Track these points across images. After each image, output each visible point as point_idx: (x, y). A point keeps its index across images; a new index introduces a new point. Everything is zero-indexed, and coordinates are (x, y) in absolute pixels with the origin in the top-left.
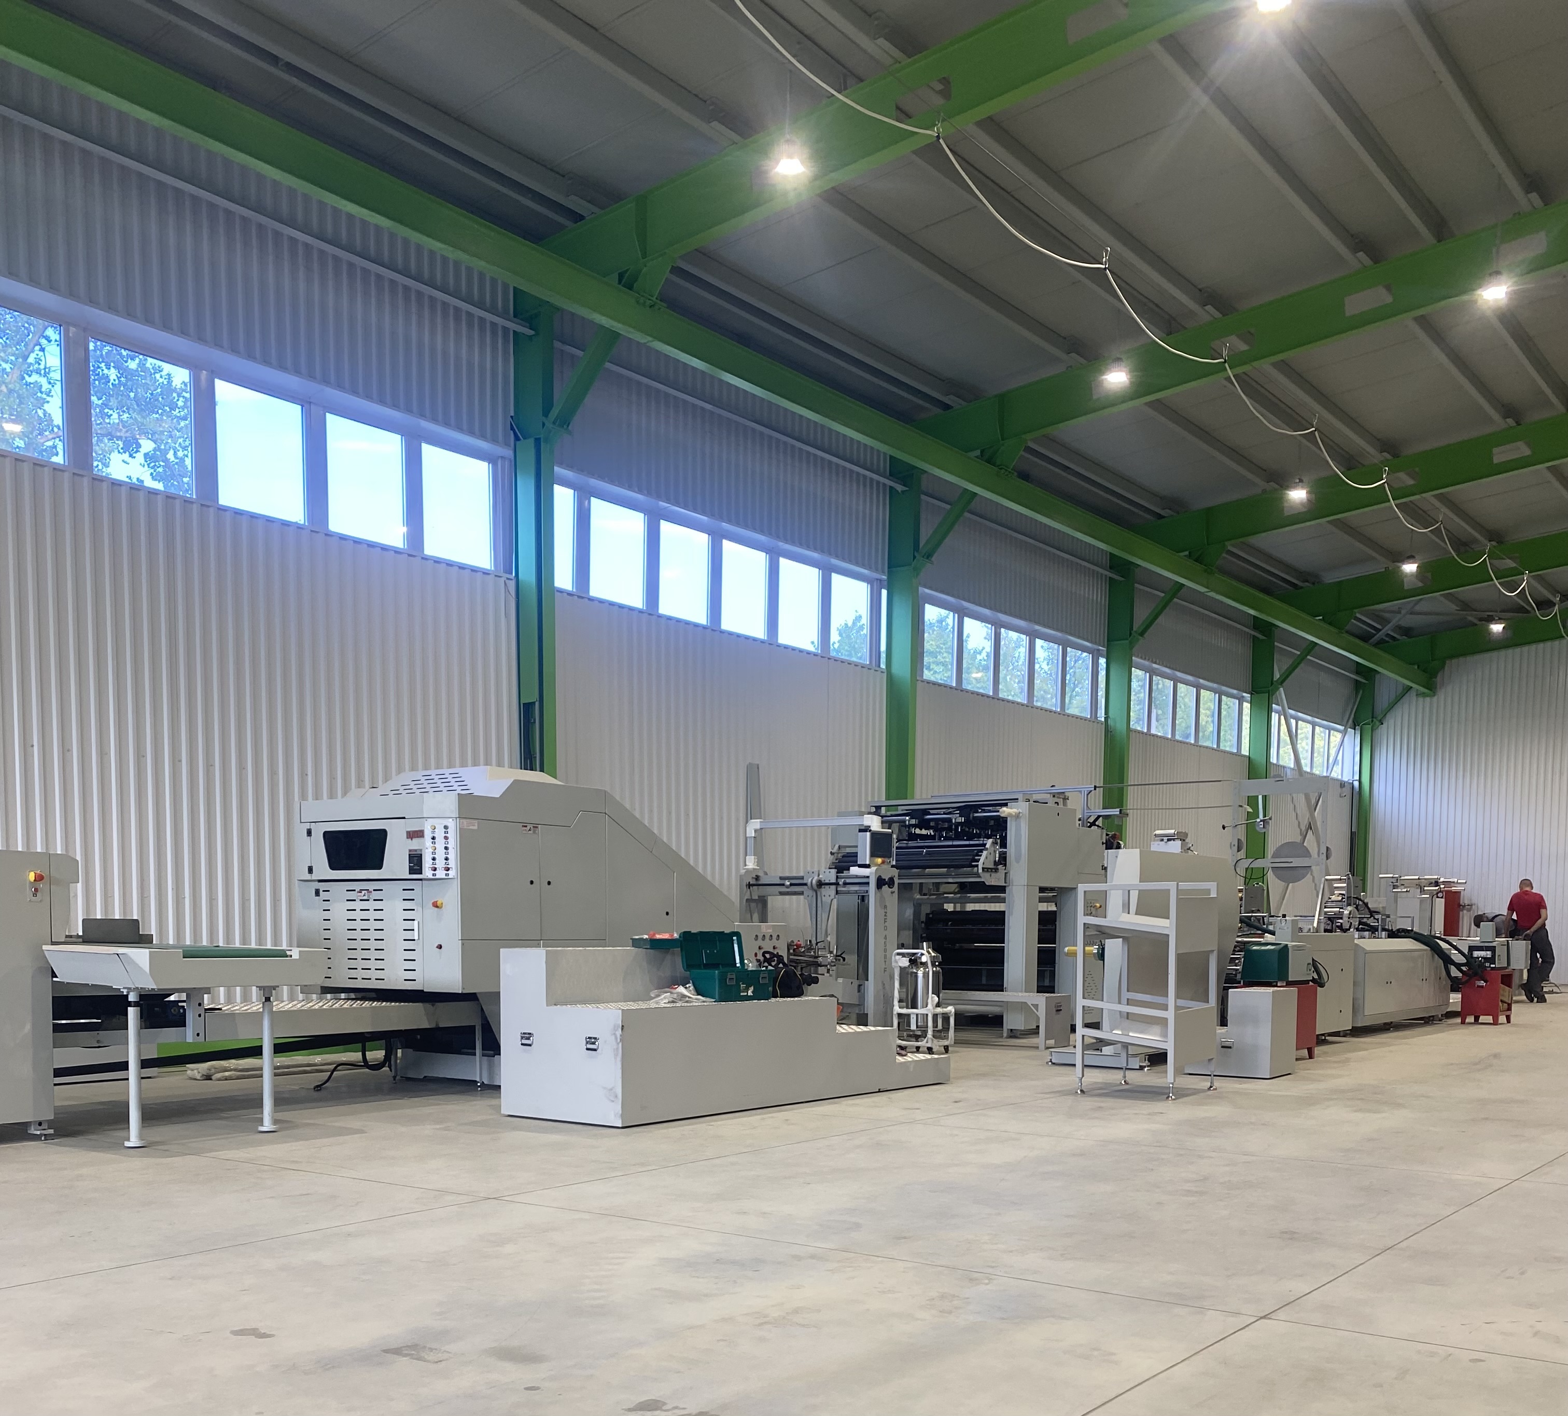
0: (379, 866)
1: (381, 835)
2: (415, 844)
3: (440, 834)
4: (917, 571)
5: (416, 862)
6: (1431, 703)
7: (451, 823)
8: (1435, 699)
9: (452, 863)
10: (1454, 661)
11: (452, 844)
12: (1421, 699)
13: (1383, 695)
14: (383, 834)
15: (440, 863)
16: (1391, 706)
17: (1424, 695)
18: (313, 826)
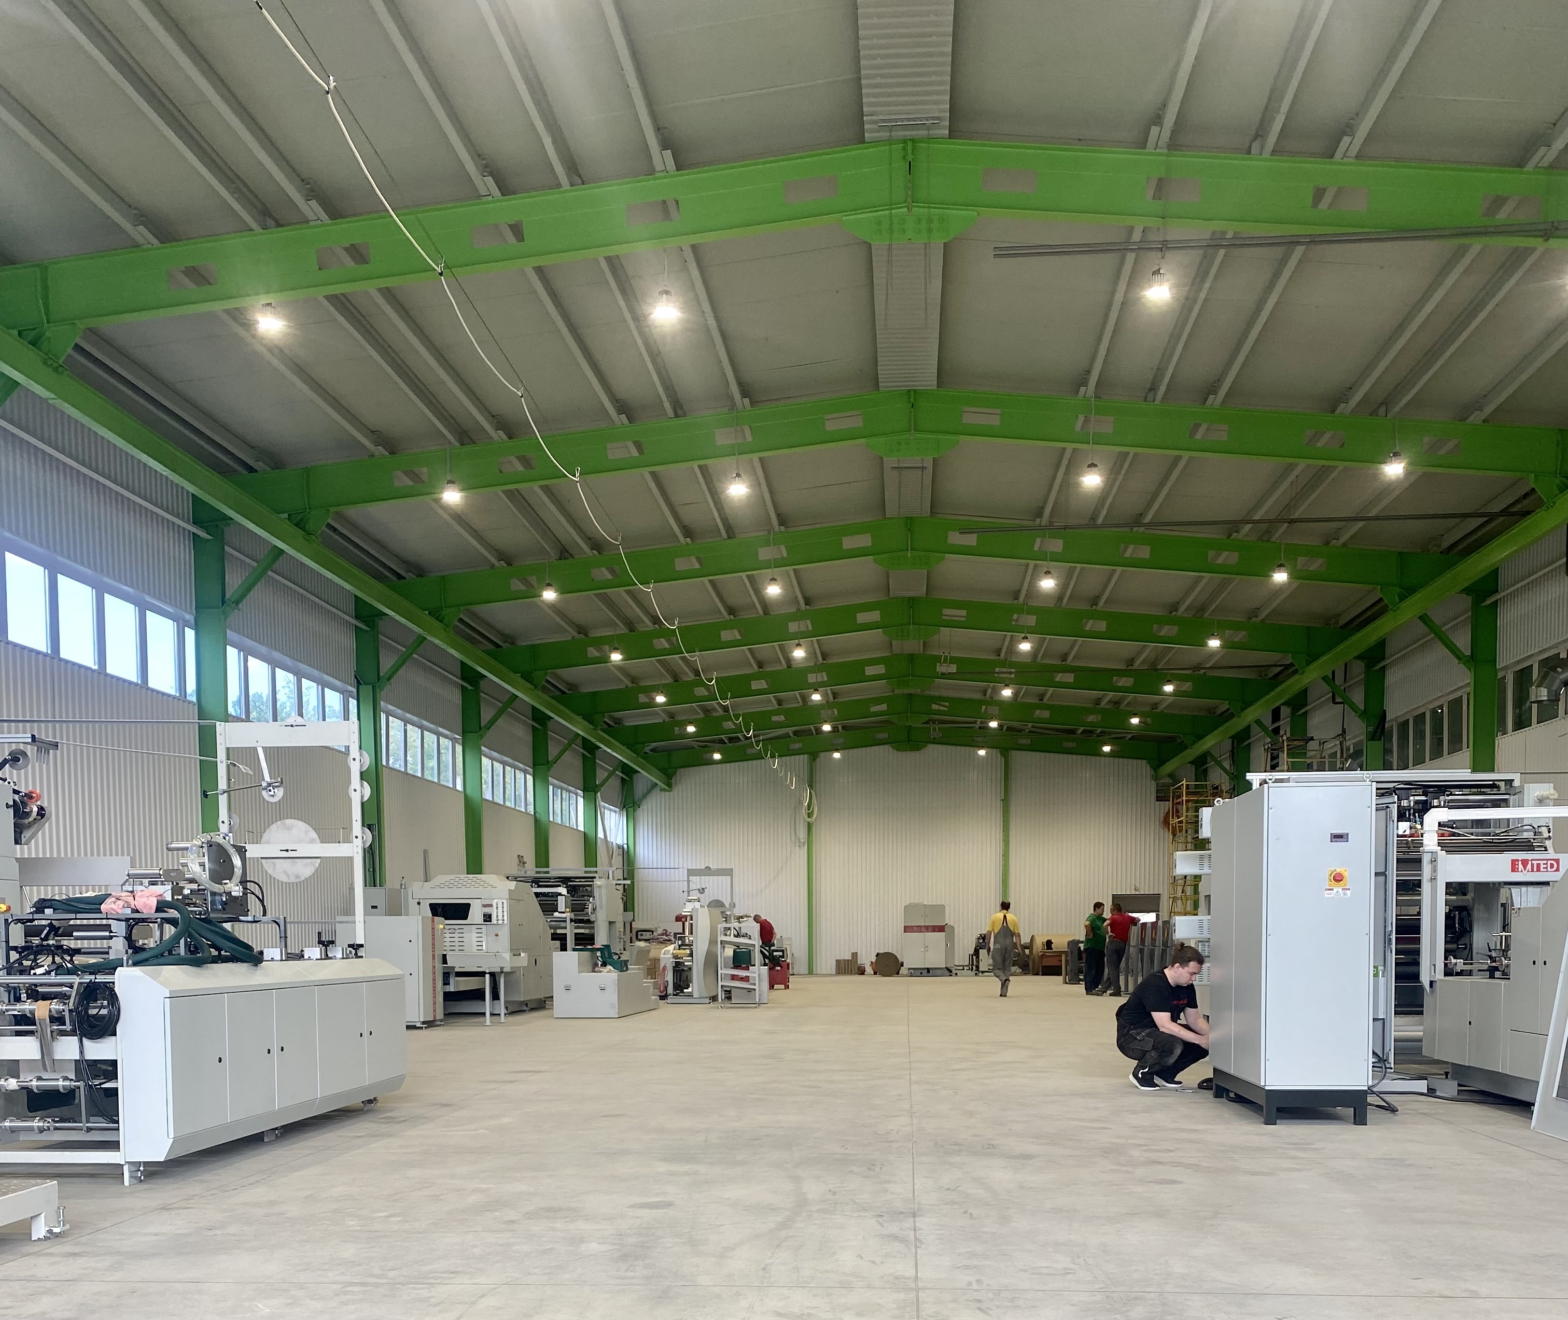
0: (466, 918)
1: (468, 906)
2: (487, 910)
3: (500, 906)
4: (481, 737)
5: (488, 918)
6: (669, 796)
7: (505, 902)
8: (671, 793)
9: (505, 918)
10: (682, 770)
11: (505, 909)
12: (663, 793)
13: (640, 787)
14: (469, 905)
15: (500, 917)
16: (645, 796)
17: (664, 790)
18: (421, 901)
